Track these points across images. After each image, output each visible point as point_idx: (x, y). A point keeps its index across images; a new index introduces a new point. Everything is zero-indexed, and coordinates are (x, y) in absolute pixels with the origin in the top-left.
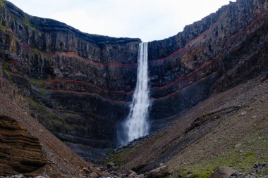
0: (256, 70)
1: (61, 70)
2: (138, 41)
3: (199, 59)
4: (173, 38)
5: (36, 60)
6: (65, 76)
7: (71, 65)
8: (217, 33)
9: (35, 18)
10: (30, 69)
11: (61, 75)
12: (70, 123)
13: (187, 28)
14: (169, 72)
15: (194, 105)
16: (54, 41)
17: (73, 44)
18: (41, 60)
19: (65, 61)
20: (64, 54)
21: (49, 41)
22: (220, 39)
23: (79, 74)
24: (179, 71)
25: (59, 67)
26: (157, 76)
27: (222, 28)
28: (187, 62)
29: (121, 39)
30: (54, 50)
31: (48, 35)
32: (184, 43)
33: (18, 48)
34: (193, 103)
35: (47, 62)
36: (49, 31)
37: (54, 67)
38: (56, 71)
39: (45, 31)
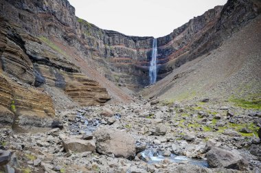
1: (118, 54)
2: (152, 37)
3: (181, 45)
4: (169, 35)
5: (106, 49)
6: (120, 56)
7: (122, 51)
8: (189, 32)
9: (105, 30)
10: (103, 54)
11: (117, 56)
12: (123, 77)
13: (175, 30)
14: (167, 52)
16: (113, 40)
17: (122, 42)
18: (108, 50)
19: (119, 50)
20: (118, 46)
21: (111, 41)
22: (190, 35)
23: (126, 55)
25: (116, 52)
26: (161, 54)
27: (191, 30)
28: (176, 47)
29: (144, 37)
30: (114, 44)
31: (111, 38)
32: (174, 37)
33: (98, 44)
34: (178, 65)
35: (111, 51)
36: (111, 36)
37: (114, 52)
38: (115, 54)
39: (109, 36)
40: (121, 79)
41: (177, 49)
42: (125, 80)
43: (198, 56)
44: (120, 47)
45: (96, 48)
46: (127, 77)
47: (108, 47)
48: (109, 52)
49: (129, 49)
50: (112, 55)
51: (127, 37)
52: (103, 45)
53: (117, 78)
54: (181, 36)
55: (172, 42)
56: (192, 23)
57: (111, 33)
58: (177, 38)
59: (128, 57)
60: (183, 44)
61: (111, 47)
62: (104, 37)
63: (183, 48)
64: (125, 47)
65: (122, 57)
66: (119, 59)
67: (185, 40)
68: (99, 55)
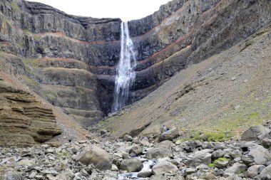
1: (51, 49)
2: (118, 21)
3: (174, 34)
4: (150, 17)
5: (27, 41)
6: (55, 54)
7: (60, 44)
8: (190, 11)
9: (23, 2)
10: (21, 49)
11: (51, 53)
12: (62, 96)
13: (163, 7)
14: (148, 47)
15: (171, 76)
16: (42, 24)
17: (60, 26)
18: (31, 40)
19: (54, 41)
21: (37, 24)
22: (193, 16)
23: (67, 52)
24: (157, 46)
25: (49, 46)
27: (194, 6)
28: (164, 38)
29: (103, 19)
30: (43, 31)
31: (36, 17)
32: (160, 20)
33: (10, 30)
34: (170, 74)
35: (37, 43)
36: (37, 13)
37: (43, 46)
38: (46, 50)
39: (32, 13)
40: (59, 99)
41: (166, 41)
42: (68, 102)
43: (212, 54)
44: (56, 35)
45: (6, 36)
46: (72, 95)
47: (30, 35)
48: (33, 45)
49: (73, 40)
50: (40, 51)
51: (70, 17)
52: (21, 32)
54: (175, 17)
55: (157, 29)
58: (168, 22)
59: (72, 57)
60: (179, 34)
61: (38, 35)
62: (22, 15)
63: (179, 40)
64: (67, 38)
65: (60, 56)
66: (53, 59)
67: (182, 25)
68: (12, 50)
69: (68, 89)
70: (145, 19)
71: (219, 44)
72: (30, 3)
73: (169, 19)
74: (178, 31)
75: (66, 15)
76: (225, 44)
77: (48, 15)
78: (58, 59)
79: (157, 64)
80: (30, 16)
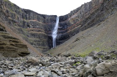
0: (94, 24)
1: (32, 25)
2: (56, 16)
3: (75, 21)
4: (67, 15)
5: (24, 22)
6: (34, 27)
7: (35, 24)
8: (81, 13)
9: (23, 9)
10: (22, 25)
11: (32, 27)
13: (71, 12)
14: (66, 25)
15: (74, 35)
16: (29, 17)
17: (36, 17)
18: (25, 22)
19: (33, 23)
21: (28, 17)
22: (82, 15)
23: (38, 26)
24: (69, 25)
25: (31, 24)
26: (62, 27)
27: (82, 11)
28: (72, 22)
29: (51, 15)
30: (30, 19)
31: (28, 14)
32: (70, 16)
33: (18, 18)
34: (73, 35)
35: (28, 23)
36: (28, 13)
37: (30, 24)
38: (31, 26)
39: (26, 13)
40: (34, 42)
41: (72, 23)
42: (37, 43)
43: (88, 28)
44: (34, 21)
45: (17, 21)
46: (39, 41)
47: (25, 20)
48: (26, 24)
49: (40, 22)
50: (28, 26)
52: (22, 19)
53: (32, 42)
54: (76, 15)
55: (69, 19)
56: (83, 7)
57: (28, 12)
58: (73, 17)
59: (39, 28)
60: (77, 21)
61: (28, 21)
62: (23, 14)
63: (77, 23)
64: (38, 21)
65: (35, 28)
66: (33, 29)
67: (78, 18)
68: (19, 25)
69: (38, 39)
70: (65, 16)
71: (91, 25)
72: (26, 9)
73: (73, 16)
74: (77, 20)
75: (38, 14)
76: (93, 24)
77: (31, 14)
78: (34, 29)
79: (69, 31)
80: (25, 14)
